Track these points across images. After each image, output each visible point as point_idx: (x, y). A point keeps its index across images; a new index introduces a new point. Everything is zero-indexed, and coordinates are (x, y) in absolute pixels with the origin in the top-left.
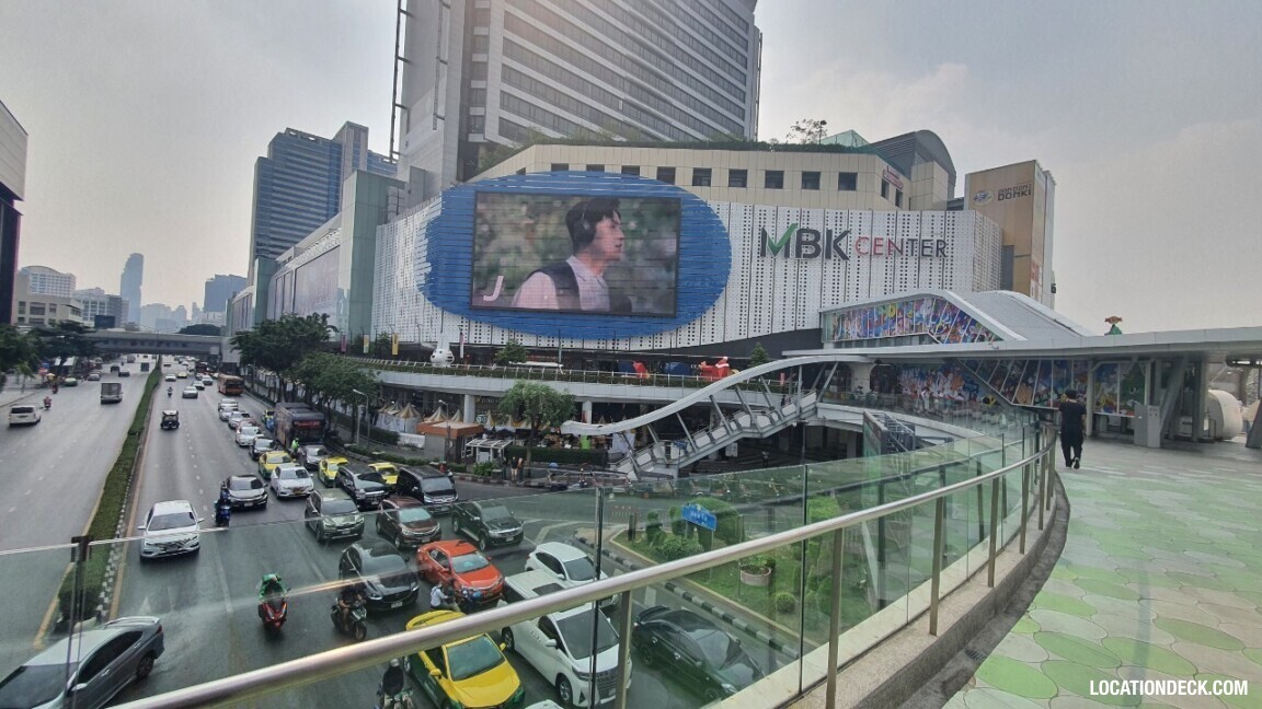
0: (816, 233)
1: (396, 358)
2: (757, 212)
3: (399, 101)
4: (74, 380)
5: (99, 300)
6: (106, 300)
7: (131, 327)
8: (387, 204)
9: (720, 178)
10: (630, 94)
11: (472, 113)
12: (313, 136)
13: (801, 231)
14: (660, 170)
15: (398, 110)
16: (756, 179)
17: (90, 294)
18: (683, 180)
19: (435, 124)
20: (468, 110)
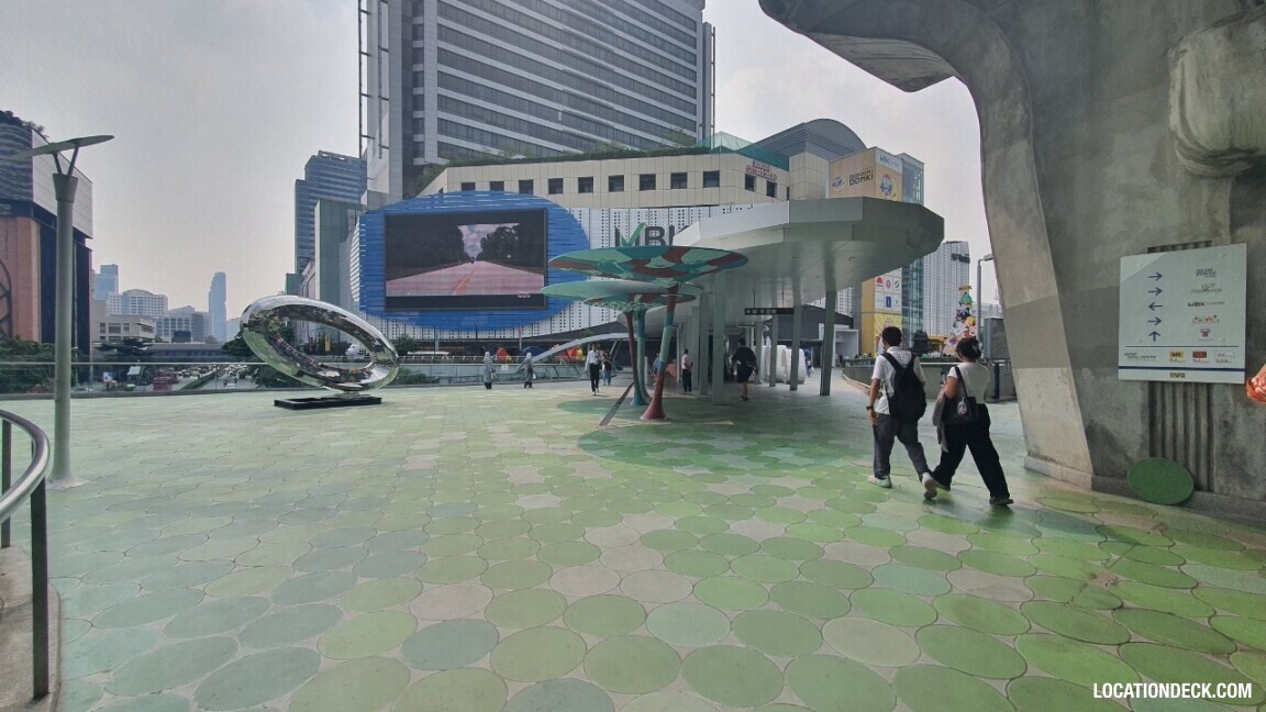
0: (661, 230)
1: (329, 353)
2: (612, 215)
3: (365, 132)
4: (133, 385)
5: (183, 317)
6: (190, 317)
7: (210, 340)
8: (347, 225)
9: (571, 186)
10: (569, 106)
11: (415, 140)
12: (344, 156)
13: (648, 229)
14: (521, 183)
15: (365, 140)
16: (601, 184)
17: (183, 314)
18: (541, 190)
19: (381, 153)
20: (411, 139)
